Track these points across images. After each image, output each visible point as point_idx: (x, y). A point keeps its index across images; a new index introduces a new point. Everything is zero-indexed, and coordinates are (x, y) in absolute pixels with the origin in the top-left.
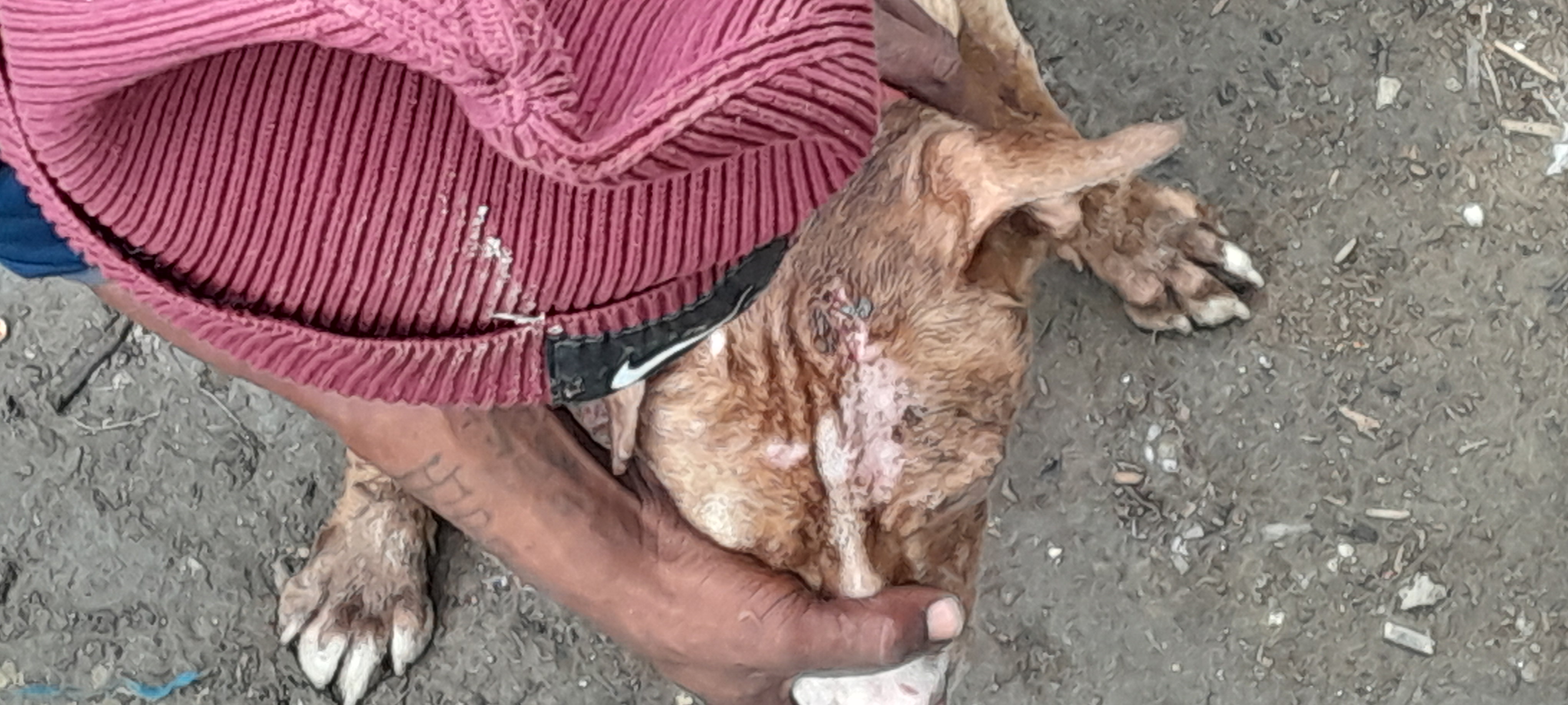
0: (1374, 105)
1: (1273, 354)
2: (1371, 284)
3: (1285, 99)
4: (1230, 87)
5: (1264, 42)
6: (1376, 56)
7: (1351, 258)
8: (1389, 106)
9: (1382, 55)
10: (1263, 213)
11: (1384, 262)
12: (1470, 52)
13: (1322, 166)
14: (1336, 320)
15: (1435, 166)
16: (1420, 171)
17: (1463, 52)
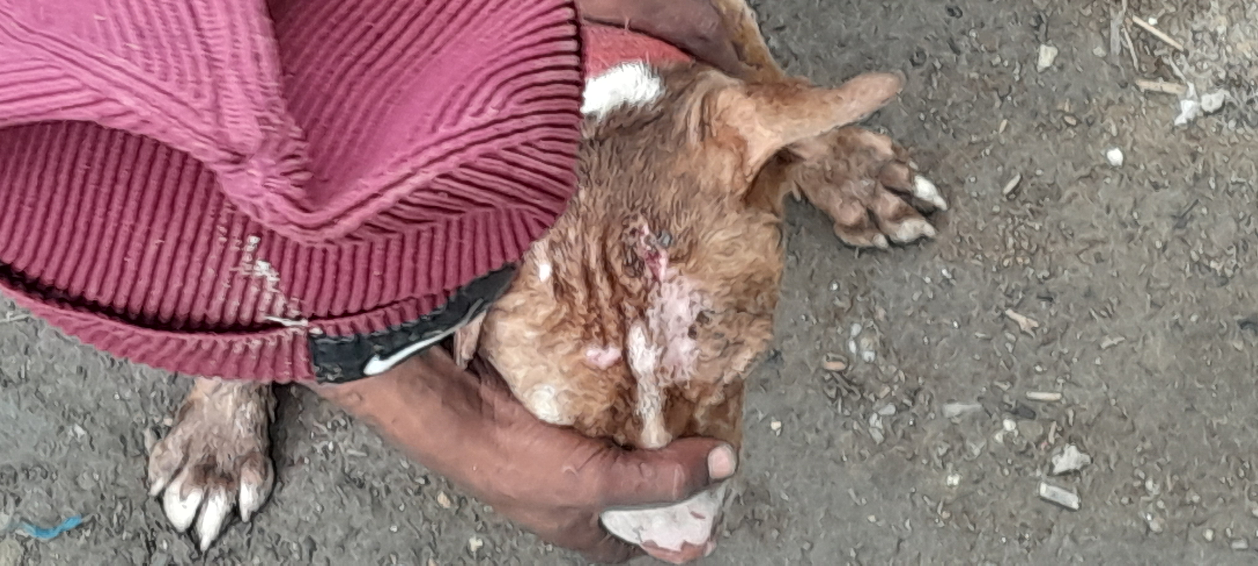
0: (1036, 66)
1: (952, 267)
2: (1031, 210)
3: (964, 62)
4: (920, 53)
5: (947, 16)
6: (1037, 28)
7: (1016, 190)
8: (1047, 69)
9: (1043, 27)
10: (946, 154)
11: (1041, 193)
12: (1113, 25)
13: (993, 116)
14: (1004, 242)
15: (1083, 117)
16: (1073, 122)
17: (1107, 26)
